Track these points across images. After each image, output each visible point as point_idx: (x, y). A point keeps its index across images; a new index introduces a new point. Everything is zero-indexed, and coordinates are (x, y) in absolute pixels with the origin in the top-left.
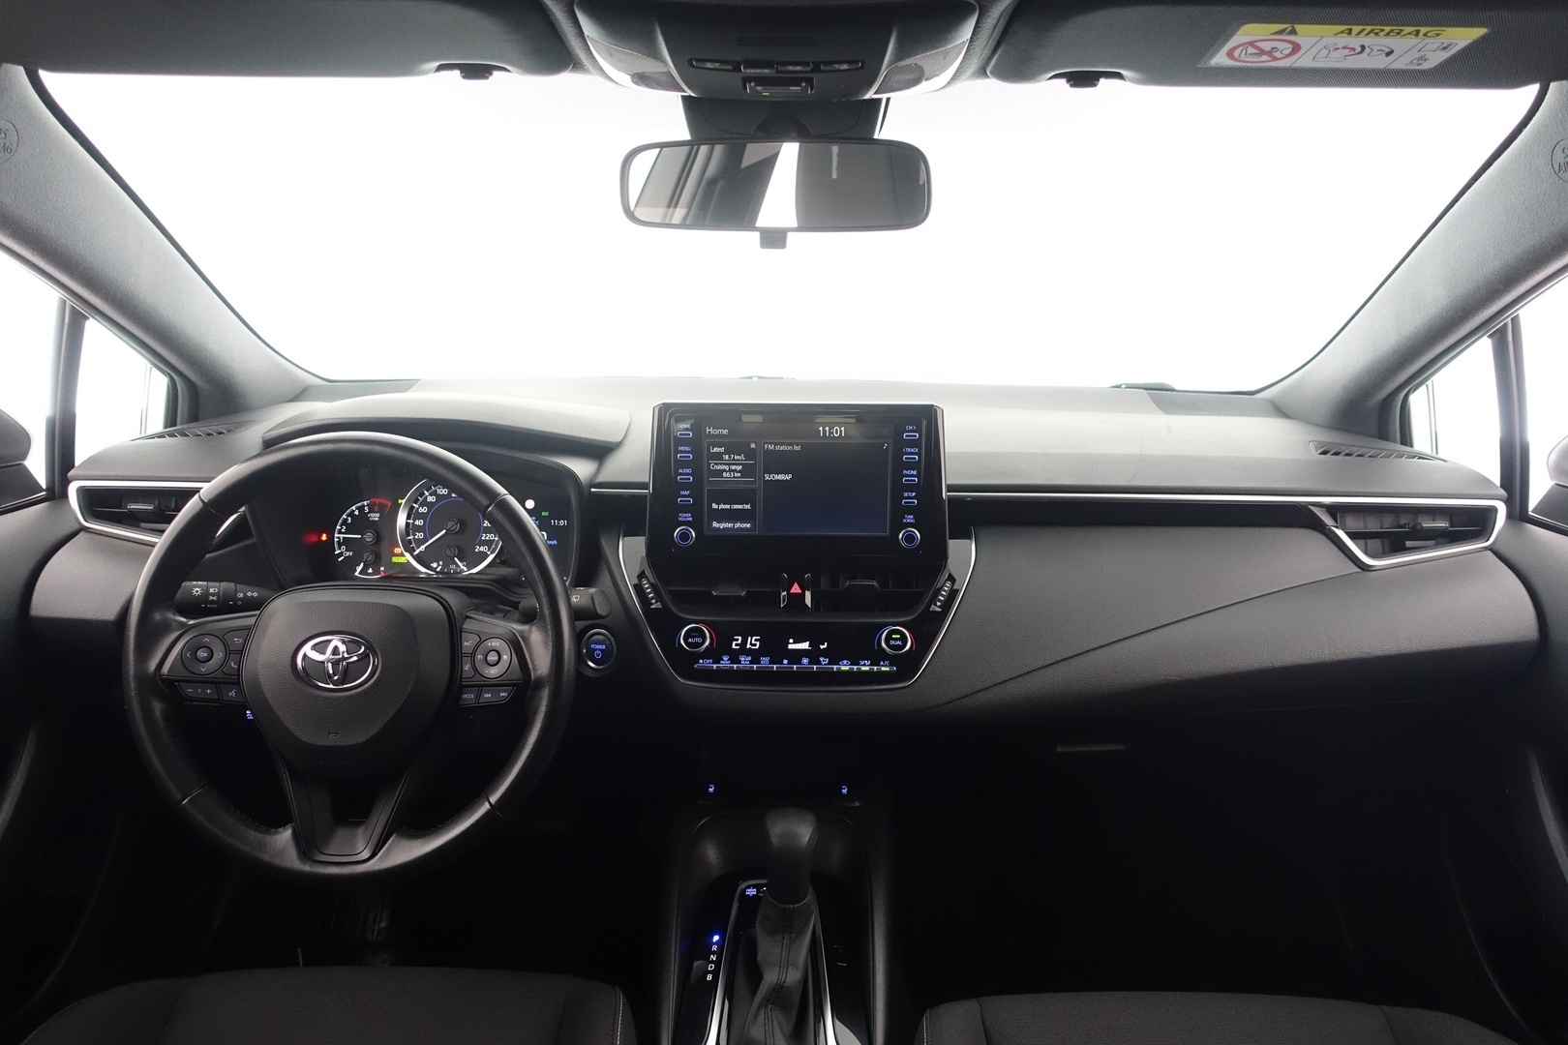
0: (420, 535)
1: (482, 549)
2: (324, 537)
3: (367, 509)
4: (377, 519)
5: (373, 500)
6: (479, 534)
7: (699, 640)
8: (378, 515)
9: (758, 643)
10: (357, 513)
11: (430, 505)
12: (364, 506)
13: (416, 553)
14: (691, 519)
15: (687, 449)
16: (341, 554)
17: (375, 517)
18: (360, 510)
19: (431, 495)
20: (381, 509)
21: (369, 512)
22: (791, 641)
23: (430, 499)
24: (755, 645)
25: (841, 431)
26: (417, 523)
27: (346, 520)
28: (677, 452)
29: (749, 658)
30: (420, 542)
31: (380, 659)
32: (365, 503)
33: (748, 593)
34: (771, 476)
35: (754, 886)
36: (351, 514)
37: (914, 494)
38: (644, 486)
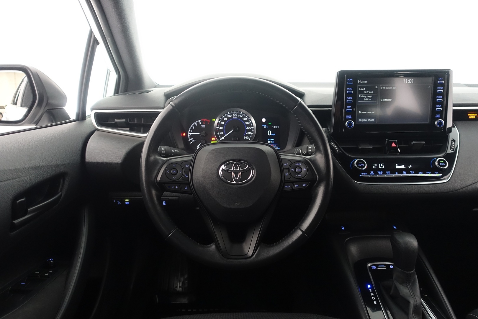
0: (222, 133)
1: (246, 138)
2: (184, 135)
3: (200, 123)
4: (204, 127)
5: (203, 120)
6: (245, 132)
7: (363, 165)
8: (205, 125)
9: (384, 166)
10: (196, 125)
11: (225, 121)
12: (199, 122)
13: (221, 140)
14: (351, 118)
15: (351, 89)
16: (191, 141)
17: (204, 126)
18: (198, 123)
19: (225, 117)
20: (206, 123)
21: (201, 125)
22: (397, 165)
23: (225, 119)
24: (383, 167)
25: (412, 81)
26: (220, 128)
27: (192, 128)
28: (347, 90)
29: (382, 172)
30: (222, 136)
31: (255, 170)
32: (200, 121)
33: (373, 147)
34: (383, 100)
35: (374, 265)
36: (194, 125)
37: (440, 106)
38: (330, 106)
